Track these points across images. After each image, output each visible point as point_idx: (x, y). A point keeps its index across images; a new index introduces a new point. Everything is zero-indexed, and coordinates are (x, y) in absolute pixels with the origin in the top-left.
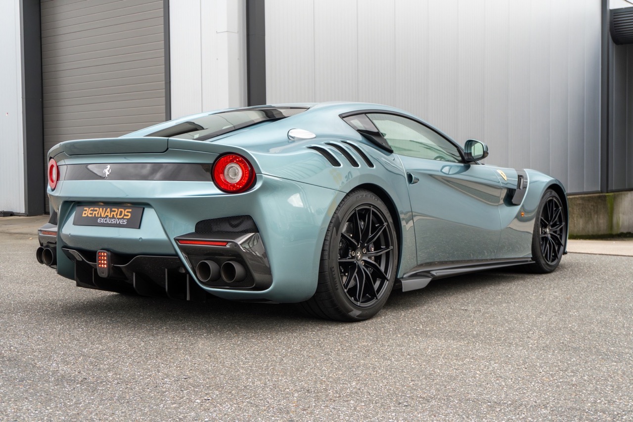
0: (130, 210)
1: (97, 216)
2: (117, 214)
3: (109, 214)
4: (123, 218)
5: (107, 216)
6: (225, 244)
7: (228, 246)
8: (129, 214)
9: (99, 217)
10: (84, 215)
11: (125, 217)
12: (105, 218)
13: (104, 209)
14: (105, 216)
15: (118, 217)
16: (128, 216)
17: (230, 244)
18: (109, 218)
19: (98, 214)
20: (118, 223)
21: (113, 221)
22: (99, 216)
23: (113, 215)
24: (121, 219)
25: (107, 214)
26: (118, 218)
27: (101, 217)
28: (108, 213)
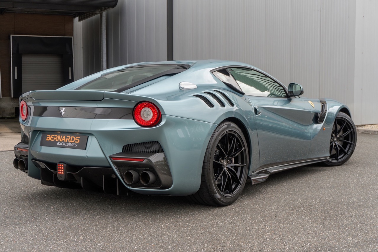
0: (79, 138)
1: (56, 140)
2: (70, 140)
4: (74, 143)
5: (63, 141)
6: (141, 160)
7: (144, 162)
8: (79, 140)
9: (58, 142)
10: (47, 140)
11: (76, 142)
12: (62, 142)
13: (61, 136)
14: (62, 141)
17: (145, 160)
18: (65, 142)
20: (71, 145)
21: (68, 145)
23: (68, 140)
25: (64, 140)
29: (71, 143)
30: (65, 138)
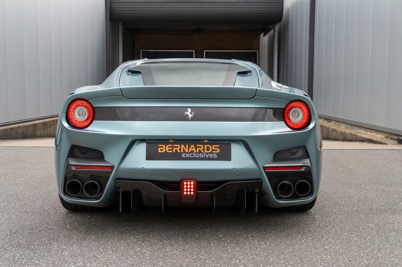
0: (218, 146)
1: (179, 151)
2: (204, 150)
3: (194, 149)
4: (211, 153)
5: (192, 152)
6: (300, 168)
7: (303, 170)
8: (218, 150)
9: (183, 153)
10: (159, 151)
11: (213, 152)
12: (190, 153)
13: (187, 146)
14: (189, 151)
15: (206, 151)
16: (217, 150)
17: (303, 168)
18: (195, 153)
19: (180, 149)
20: (207, 157)
21: (201, 156)
22: (182, 151)
23: (200, 150)
24: (210, 153)
25: (192, 150)
26: (205, 153)
27: (184, 152)
28: (192, 148)
29: (207, 153)
30: (194, 148)
